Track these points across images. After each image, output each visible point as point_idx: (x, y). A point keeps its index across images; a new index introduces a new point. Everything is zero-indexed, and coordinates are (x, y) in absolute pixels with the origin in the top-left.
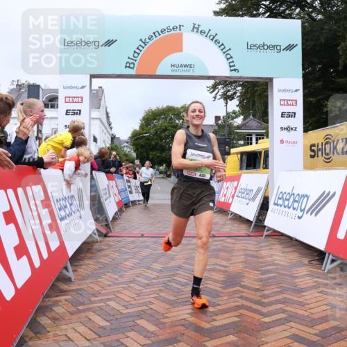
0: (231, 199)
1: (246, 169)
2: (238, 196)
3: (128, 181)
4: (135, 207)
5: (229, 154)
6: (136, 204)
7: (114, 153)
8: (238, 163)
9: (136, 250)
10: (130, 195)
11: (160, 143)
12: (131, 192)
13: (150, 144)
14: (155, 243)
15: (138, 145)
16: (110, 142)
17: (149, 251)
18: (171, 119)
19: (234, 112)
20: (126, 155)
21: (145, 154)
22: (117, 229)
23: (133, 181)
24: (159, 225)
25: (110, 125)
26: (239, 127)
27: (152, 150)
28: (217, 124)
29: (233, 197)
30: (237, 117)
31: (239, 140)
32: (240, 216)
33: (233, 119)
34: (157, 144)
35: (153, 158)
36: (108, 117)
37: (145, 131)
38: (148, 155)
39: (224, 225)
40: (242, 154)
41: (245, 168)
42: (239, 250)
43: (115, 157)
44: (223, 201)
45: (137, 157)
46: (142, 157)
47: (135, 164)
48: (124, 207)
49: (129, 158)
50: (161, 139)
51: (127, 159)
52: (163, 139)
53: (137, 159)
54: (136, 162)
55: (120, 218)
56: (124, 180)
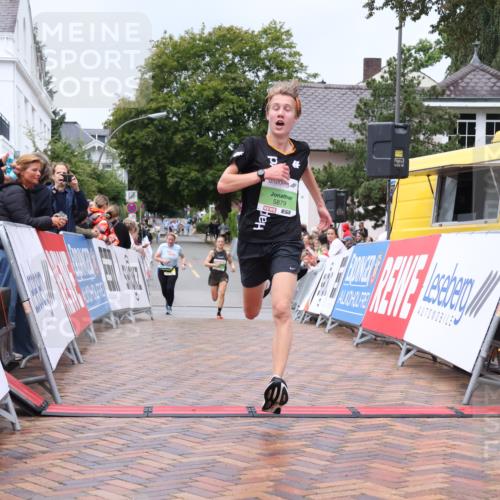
0: (407, 307)
1: (455, 219)
2: (427, 299)
3: (105, 253)
4: (127, 328)
5: (403, 173)
6: (129, 321)
7: (61, 168)
8: (431, 202)
9: (130, 454)
10: (111, 295)
11: (199, 141)
12: (113, 286)
13: (169, 144)
14: (185, 432)
15: (134, 146)
16: (48, 136)
17: (167, 458)
18: (232, 67)
19: (423, 48)
20: (98, 176)
21: (153, 174)
22: (71, 393)
23: (117, 250)
24: (196, 381)
25: (47, 83)
26: (435, 93)
27: (173, 162)
28: (370, 84)
29: (413, 300)
30: (431, 60)
31: (435, 132)
32: (435, 358)
33: (417, 69)
34: (189, 142)
35: (177, 184)
36: (40, 58)
37: (154, 105)
38: (163, 175)
39: (386, 382)
40: (443, 173)
41: (450, 214)
42: (430, 456)
43: (67, 178)
44: (382, 311)
45: (131, 181)
46: (145, 182)
47: (125, 204)
48: (92, 330)
49: (106, 185)
50: (203, 129)
51: (102, 186)
52: (208, 130)
53: (129, 189)
54: (127, 198)
55: (82, 361)
56: (93, 250)
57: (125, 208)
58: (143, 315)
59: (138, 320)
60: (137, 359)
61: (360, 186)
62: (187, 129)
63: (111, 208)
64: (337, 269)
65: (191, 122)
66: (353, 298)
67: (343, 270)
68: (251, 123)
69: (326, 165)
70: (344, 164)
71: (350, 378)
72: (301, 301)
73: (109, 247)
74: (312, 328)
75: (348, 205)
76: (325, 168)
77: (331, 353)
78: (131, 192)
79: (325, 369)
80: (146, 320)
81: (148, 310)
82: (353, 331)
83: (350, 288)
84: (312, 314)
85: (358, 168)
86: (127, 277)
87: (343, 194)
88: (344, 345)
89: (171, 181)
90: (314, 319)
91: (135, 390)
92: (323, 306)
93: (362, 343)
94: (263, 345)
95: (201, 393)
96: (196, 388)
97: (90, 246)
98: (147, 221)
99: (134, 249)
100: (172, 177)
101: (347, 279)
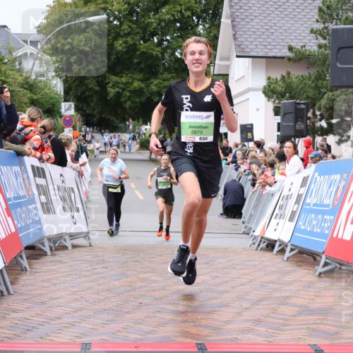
3: (39, 172)
4: (62, 255)
6: (65, 248)
10: (44, 217)
11: (143, 46)
12: (48, 208)
20: (30, 86)
21: (92, 83)
23: (53, 170)
24: (139, 315)
34: (132, 49)
35: (118, 95)
37: (93, 7)
44: (347, 237)
45: (67, 92)
46: (83, 93)
47: (61, 117)
48: (24, 257)
49: (39, 96)
50: (147, 35)
51: (35, 97)
52: (153, 34)
53: (66, 101)
54: (63, 110)
56: (25, 168)
57: (61, 121)
58: (81, 241)
59: (74, 246)
60: (74, 290)
61: (322, 98)
62: (129, 34)
63: (46, 122)
64: (296, 190)
65: (134, 26)
66: (314, 222)
67: (303, 191)
68: (201, 27)
69: (284, 74)
70: (305, 73)
71: (312, 312)
72: (256, 226)
73: (43, 165)
74: (268, 255)
75: (309, 118)
76: (283, 77)
77: (290, 284)
78: (67, 104)
79: (284, 301)
80: (84, 247)
81: (86, 235)
82: (315, 259)
83: (311, 211)
84: (268, 240)
85: (320, 77)
86: (63, 199)
87: (303, 106)
88: (305, 275)
89: (112, 91)
90: (271, 245)
91: (72, 325)
92: (281, 231)
93: (325, 272)
94: (214, 274)
95: (145, 328)
96: (138, 322)
98: (84, 136)
99: (71, 167)
100: (113, 87)
101: (308, 201)
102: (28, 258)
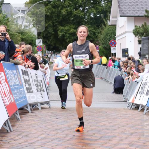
4: (36, 113)
6: (38, 109)
10: (28, 95)
11: (75, 12)
13: (59, 14)
21: (51, 30)
23: (32, 72)
34: (70, 13)
35: (63, 35)
38: (56, 31)
45: (39, 34)
46: (47, 35)
47: (36, 46)
48: (18, 113)
49: (25, 37)
51: (24, 37)
53: (38, 39)
54: (37, 43)
55: (12, 131)
56: (19, 71)
57: (36, 48)
58: (45, 106)
59: (42, 108)
60: (42, 129)
68: (103, 2)
69: (143, 24)
72: (130, 98)
73: (27, 70)
74: (136, 112)
76: (143, 26)
78: (39, 40)
80: (47, 108)
81: (48, 103)
84: (136, 104)
89: (60, 34)
90: (137, 107)
92: (142, 100)
94: (109, 121)
97: (17, 69)
99: (40, 70)
100: (61, 31)
102: (20, 114)
